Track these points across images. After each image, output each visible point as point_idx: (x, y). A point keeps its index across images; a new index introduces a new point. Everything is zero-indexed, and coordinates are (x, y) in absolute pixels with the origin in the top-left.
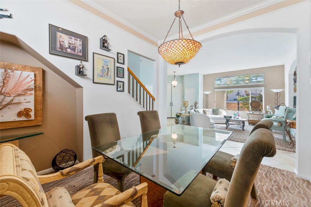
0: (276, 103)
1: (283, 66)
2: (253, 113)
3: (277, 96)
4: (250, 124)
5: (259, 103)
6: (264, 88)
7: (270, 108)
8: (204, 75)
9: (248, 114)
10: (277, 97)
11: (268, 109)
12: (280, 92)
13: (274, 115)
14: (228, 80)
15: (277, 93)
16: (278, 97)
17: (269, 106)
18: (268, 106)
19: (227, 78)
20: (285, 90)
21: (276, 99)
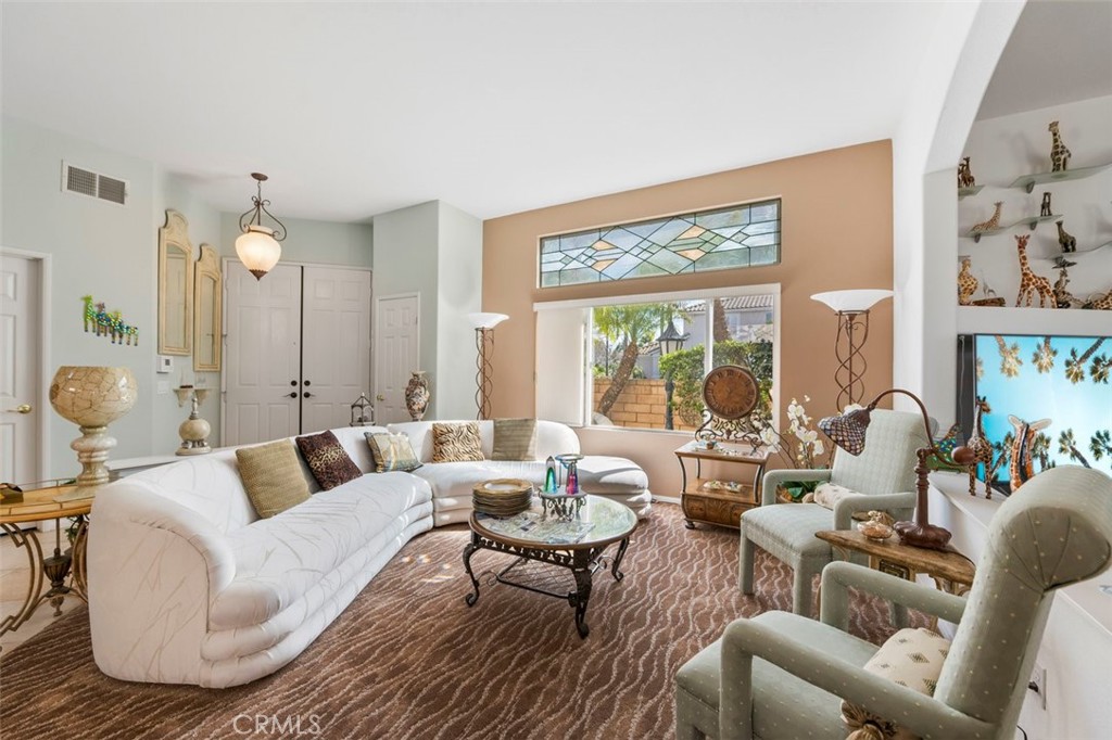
0: (845, 383)
1: (886, 145)
2: (711, 446)
3: (851, 336)
4: (696, 524)
5: (748, 384)
6: (777, 287)
7: (806, 420)
8: (485, 222)
9: (680, 455)
10: (851, 345)
11: (794, 426)
12: (867, 312)
13: (829, 479)
14: (599, 245)
15: (852, 316)
16: (857, 342)
17: (801, 402)
18: (794, 402)
19: (597, 235)
20: (896, 294)
21: (844, 356)
